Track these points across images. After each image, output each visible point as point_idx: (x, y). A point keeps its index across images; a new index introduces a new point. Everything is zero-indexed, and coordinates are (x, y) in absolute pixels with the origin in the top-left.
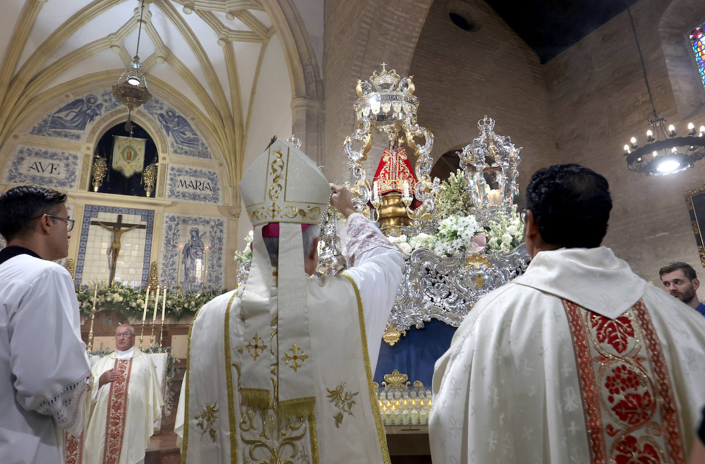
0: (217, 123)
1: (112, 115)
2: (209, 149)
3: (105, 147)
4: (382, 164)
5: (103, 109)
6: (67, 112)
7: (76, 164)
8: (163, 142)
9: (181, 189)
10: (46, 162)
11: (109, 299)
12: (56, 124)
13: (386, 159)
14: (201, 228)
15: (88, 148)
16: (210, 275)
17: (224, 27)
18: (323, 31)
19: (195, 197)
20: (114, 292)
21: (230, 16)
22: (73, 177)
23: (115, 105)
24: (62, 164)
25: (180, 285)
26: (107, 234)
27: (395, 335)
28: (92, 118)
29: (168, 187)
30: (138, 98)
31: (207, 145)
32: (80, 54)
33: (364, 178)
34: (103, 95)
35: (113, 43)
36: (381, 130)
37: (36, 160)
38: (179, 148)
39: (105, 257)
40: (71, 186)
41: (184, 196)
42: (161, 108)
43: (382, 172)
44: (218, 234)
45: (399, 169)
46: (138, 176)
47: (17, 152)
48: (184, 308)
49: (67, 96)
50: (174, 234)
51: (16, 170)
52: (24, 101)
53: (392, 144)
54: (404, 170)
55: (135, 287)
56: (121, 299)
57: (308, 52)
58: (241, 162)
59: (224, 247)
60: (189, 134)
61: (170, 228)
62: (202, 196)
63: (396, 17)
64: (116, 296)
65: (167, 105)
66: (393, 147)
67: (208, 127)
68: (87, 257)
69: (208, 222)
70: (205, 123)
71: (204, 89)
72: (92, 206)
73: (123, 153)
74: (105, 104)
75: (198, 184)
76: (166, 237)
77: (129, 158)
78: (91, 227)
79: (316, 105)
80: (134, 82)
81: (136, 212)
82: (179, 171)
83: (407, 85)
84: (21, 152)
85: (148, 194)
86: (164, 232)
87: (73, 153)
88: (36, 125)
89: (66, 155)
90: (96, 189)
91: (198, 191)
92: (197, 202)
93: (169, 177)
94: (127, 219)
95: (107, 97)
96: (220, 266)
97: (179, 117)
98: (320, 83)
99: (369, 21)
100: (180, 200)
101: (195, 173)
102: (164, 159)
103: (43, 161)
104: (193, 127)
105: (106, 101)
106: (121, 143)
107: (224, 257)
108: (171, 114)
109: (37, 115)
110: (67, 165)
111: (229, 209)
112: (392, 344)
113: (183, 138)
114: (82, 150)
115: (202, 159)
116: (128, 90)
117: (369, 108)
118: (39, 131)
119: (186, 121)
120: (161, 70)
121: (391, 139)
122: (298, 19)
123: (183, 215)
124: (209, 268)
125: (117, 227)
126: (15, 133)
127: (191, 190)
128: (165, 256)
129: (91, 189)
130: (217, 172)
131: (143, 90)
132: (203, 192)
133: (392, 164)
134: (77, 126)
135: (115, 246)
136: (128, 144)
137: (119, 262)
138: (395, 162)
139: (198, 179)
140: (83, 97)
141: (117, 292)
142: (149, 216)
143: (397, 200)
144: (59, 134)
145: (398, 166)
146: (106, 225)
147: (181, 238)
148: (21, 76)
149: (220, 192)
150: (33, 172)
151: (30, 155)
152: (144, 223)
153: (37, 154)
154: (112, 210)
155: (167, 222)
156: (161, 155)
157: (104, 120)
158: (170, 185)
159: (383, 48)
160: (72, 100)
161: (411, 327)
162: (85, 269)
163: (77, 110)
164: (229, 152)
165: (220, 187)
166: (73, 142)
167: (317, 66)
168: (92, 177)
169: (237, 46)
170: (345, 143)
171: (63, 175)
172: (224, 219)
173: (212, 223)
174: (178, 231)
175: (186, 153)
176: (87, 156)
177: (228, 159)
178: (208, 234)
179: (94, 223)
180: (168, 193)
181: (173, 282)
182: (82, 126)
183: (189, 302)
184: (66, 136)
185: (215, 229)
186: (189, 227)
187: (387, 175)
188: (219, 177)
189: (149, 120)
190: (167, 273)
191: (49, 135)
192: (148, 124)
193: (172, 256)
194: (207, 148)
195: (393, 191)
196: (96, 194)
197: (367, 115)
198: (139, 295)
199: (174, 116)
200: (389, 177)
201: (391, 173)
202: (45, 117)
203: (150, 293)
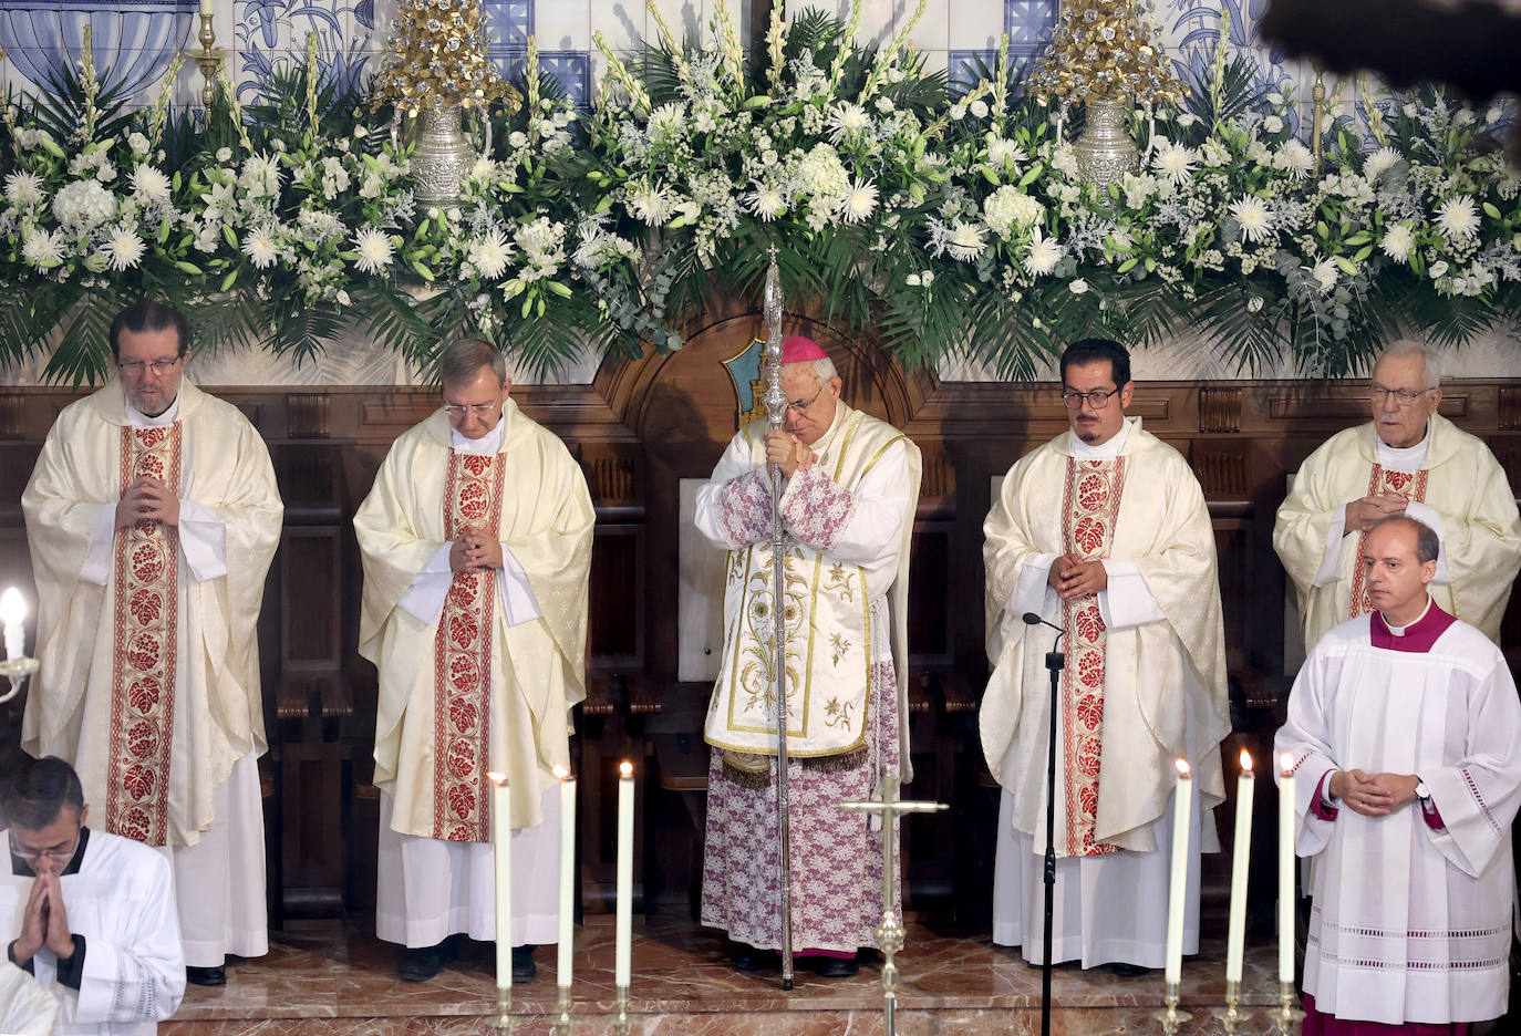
11: (770, 204)
20: (805, 141)
55: (955, 55)
56: (862, 202)
141: (824, 137)
183: (1429, 209)
198: (1001, 151)
203: (1079, 121)
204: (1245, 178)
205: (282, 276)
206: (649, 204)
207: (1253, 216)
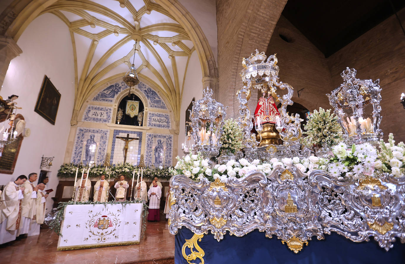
0: (169, 93)
1: (125, 91)
2: (165, 105)
3: (122, 105)
4: (259, 107)
5: (122, 89)
6: (107, 91)
7: (110, 112)
8: (146, 102)
9: (154, 123)
10: (99, 112)
11: (123, 170)
12: (103, 96)
13: (261, 103)
14: (162, 140)
15: (115, 106)
16: (166, 160)
17: (171, 50)
18: (217, 45)
19: (159, 126)
20: (125, 168)
21: (174, 44)
22: (109, 118)
23: (127, 87)
24: (105, 113)
25: (153, 165)
26: (123, 142)
27: (299, 244)
28: (117, 93)
29: (148, 122)
30: (134, 82)
31: (164, 103)
32: (112, 66)
33: (249, 115)
34: (122, 83)
35: (126, 60)
36: (255, 88)
37: (95, 111)
38: (153, 104)
39: (122, 152)
40: (109, 122)
41: (155, 125)
42: (145, 88)
43: (259, 111)
44: (170, 142)
45: (270, 109)
46: (136, 117)
47: (87, 108)
48: (155, 175)
49: (107, 84)
50: (151, 142)
51: (87, 115)
52: (91, 87)
53: (264, 95)
54: (273, 110)
55: (134, 165)
56: (128, 170)
57: (210, 54)
58: (179, 110)
59: (172, 148)
60: (157, 99)
61: (149, 139)
62: (162, 125)
63: (258, 29)
64: (126, 169)
65: (148, 86)
66: (265, 97)
67: (165, 95)
68: (115, 152)
69: (165, 137)
70: (164, 94)
71: (163, 79)
72: (117, 130)
73: (130, 107)
74: (122, 87)
75: (161, 120)
76: (147, 144)
77: (132, 109)
78: (117, 139)
80: (132, 76)
81: (134, 132)
82: (153, 114)
83: (272, 60)
84: (89, 108)
85: (140, 125)
86: (146, 141)
87: (109, 108)
88: (95, 97)
89: (107, 109)
91: (161, 123)
92: (160, 128)
93: (148, 117)
94: (131, 136)
95: (123, 84)
96: (170, 156)
97: (152, 91)
98: (216, 69)
99: (243, 34)
100: (154, 127)
101: (159, 116)
102: (146, 109)
103: (97, 111)
104: (159, 95)
105: (123, 85)
106: (129, 103)
107: (172, 152)
108: (149, 90)
109: (95, 92)
110: (107, 113)
111: (174, 131)
112: (296, 252)
113: (154, 100)
114: (113, 106)
115: (162, 109)
116: (129, 79)
117: (250, 74)
118: (96, 99)
119: (156, 93)
120: (145, 72)
121: (263, 92)
122: (205, 39)
123: (154, 134)
124: (166, 157)
125: (127, 139)
126: (87, 100)
127: (158, 123)
128: (147, 152)
129: (117, 123)
130: (169, 115)
131: (136, 78)
132: (163, 124)
133: (265, 106)
134: (111, 96)
135: (126, 147)
136: (132, 104)
138: (267, 105)
139: (161, 118)
140: (114, 84)
141: (127, 167)
142: (140, 134)
143: (269, 129)
144: (104, 100)
145: (269, 108)
146: (122, 138)
147: (154, 144)
148: (89, 76)
149: (170, 124)
150: (94, 116)
151: (93, 109)
152: (138, 137)
153: (95, 108)
154: (125, 132)
155: (147, 137)
156: (145, 108)
157: (122, 93)
158: (149, 121)
159: (251, 46)
160: (110, 86)
161: (312, 238)
162: (114, 157)
163: (111, 90)
164: (174, 106)
165: (170, 122)
166: (110, 103)
167: (215, 61)
168: (117, 118)
169: (177, 58)
170: (237, 94)
171: (105, 117)
172: (172, 135)
173: (167, 137)
174: (152, 141)
175: (156, 107)
176: (115, 109)
177: (174, 109)
178: (165, 142)
179: (118, 138)
180: (148, 124)
181: (150, 163)
182: (113, 97)
183: (157, 172)
184: (107, 101)
185: (168, 139)
186: (157, 139)
187: (262, 113)
188: (170, 117)
189: (140, 93)
190: (148, 159)
191: (100, 100)
192: (140, 95)
193: (150, 152)
194: (164, 104)
195: (268, 123)
196: (118, 125)
197: (249, 78)
198: (136, 169)
199: (151, 91)
200: (264, 114)
201: (265, 112)
202: (99, 93)
203: (140, 168)
204: (148, 170)
205: (96, 174)
206: (117, 170)
207: (149, 172)
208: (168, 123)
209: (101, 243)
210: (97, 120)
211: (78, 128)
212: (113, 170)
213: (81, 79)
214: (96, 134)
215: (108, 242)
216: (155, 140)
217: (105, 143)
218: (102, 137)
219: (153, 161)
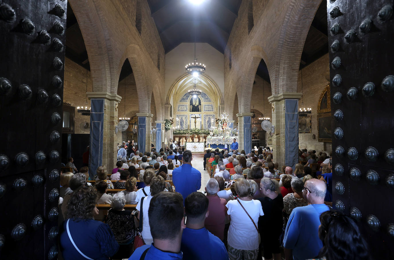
0: (212, 94)
6: (185, 96)
8: (202, 99)
9: (206, 109)
10: (183, 107)
12: (183, 99)
14: (210, 117)
19: (209, 110)
22: (187, 109)
26: (194, 120)
28: (189, 97)
37: (181, 107)
39: (194, 124)
40: (187, 111)
46: (198, 107)
49: (184, 93)
50: (205, 118)
52: (178, 96)
55: (199, 129)
58: (217, 102)
60: (206, 97)
64: (196, 131)
67: (210, 95)
68: (191, 124)
72: (191, 115)
78: (191, 118)
79: (223, 105)
81: (198, 115)
82: (205, 105)
84: (179, 106)
85: (200, 111)
86: (203, 118)
87: (186, 104)
90: (191, 111)
97: (204, 93)
98: (223, 101)
100: (206, 111)
101: (208, 105)
102: (202, 103)
104: (207, 95)
110: (186, 107)
111: (216, 112)
114: (188, 104)
115: (209, 102)
118: (181, 101)
122: (220, 90)
123: (207, 114)
125: (195, 118)
126: (178, 102)
127: (208, 109)
130: (213, 104)
135: (195, 122)
137: (196, 124)
139: (209, 107)
142: (200, 115)
144: (184, 101)
146: (193, 118)
147: (207, 119)
149: (214, 109)
153: (181, 105)
154: (194, 115)
157: (191, 97)
158: (204, 108)
162: (191, 126)
166: (186, 102)
167: (223, 99)
168: (190, 109)
171: (185, 109)
175: (206, 101)
177: (215, 101)
180: (203, 110)
185: (213, 117)
190: (205, 126)
193: (205, 123)
194: (210, 100)
202: (181, 98)
203: (202, 130)
205: (186, 133)
206: (193, 131)
207: (205, 132)
208: (212, 108)
209: (195, 152)
210: (183, 111)
211: (176, 115)
212: (191, 131)
213: (174, 94)
214: (183, 117)
215: (196, 151)
216: (207, 117)
217: (187, 120)
218: (185, 118)
219: (207, 127)
